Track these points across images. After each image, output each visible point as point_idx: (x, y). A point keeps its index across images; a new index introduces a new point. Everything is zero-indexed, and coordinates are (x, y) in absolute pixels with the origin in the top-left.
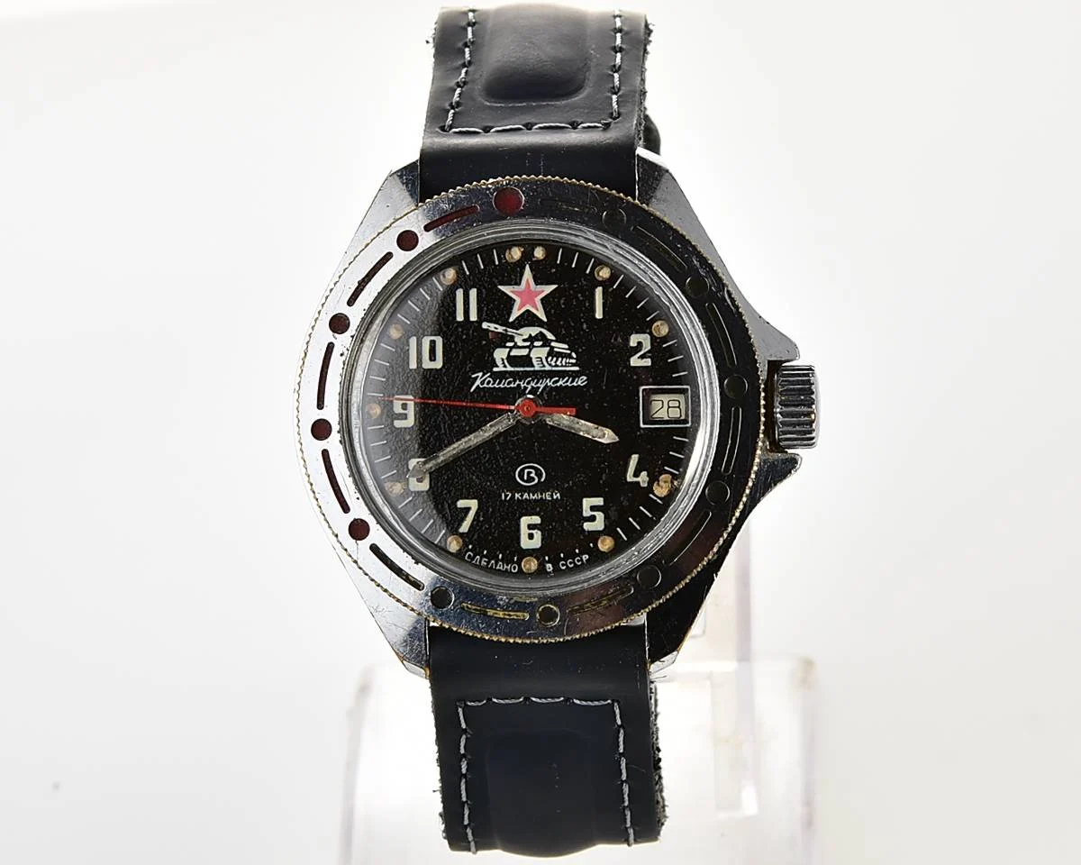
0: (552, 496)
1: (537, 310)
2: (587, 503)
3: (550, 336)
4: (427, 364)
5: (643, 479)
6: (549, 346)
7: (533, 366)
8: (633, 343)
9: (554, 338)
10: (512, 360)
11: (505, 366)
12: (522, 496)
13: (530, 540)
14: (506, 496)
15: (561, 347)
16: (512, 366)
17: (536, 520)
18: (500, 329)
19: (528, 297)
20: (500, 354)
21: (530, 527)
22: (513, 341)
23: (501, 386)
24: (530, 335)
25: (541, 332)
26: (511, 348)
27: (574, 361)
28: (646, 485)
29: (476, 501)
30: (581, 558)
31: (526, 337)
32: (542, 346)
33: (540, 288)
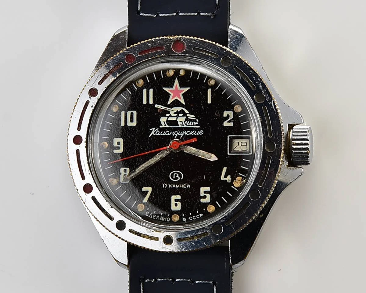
0: (186, 186)
1: (181, 99)
2: (202, 189)
3: (186, 111)
4: (129, 124)
5: (229, 179)
6: (186, 116)
7: (178, 125)
8: (225, 115)
10: (169, 122)
11: (165, 125)
12: (172, 186)
13: (176, 206)
14: (165, 186)
15: (191, 117)
16: (168, 125)
17: (179, 197)
18: (163, 108)
19: (176, 93)
20: (163, 120)
21: (176, 200)
22: (170, 114)
23: (163, 134)
24: (177, 111)
25: (182, 110)
26: (168, 117)
27: (197, 123)
28: (230, 182)
29: (151, 188)
30: (199, 215)
31: (175, 112)
32: (183, 116)
33: (182, 89)
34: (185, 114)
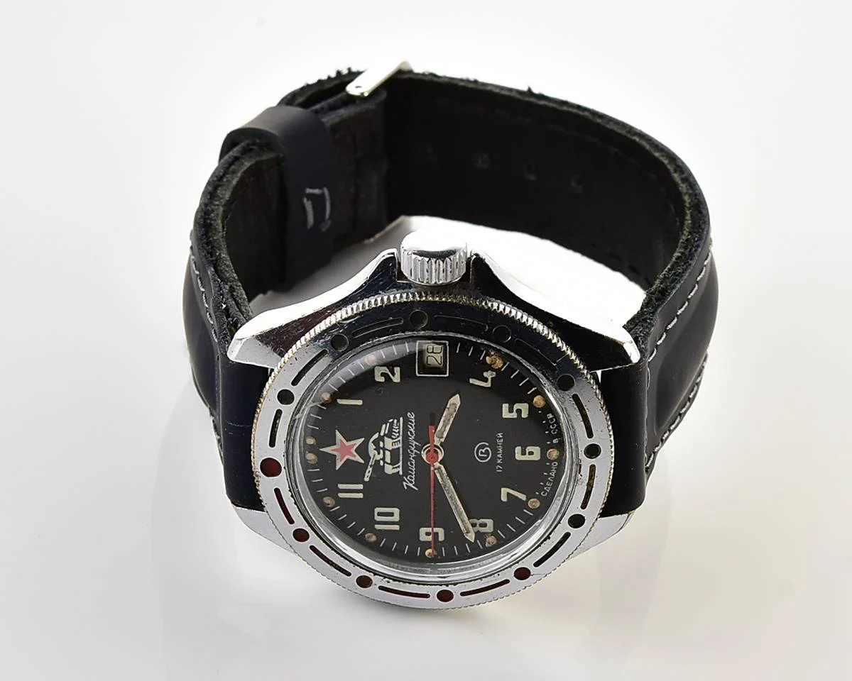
0: (500, 439)
1: (355, 444)
2: (506, 414)
3: (376, 436)
4: (396, 518)
5: (489, 375)
6: (383, 436)
7: (399, 448)
8: (382, 379)
9: (378, 434)
10: (394, 462)
11: (399, 467)
12: (500, 458)
13: (535, 453)
14: (499, 469)
15: (384, 429)
16: (399, 462)
17: (518, 449)
18: (370, 469)
19: (346, 450)
20: (389, 470)
21: (523, 453)
22: (379, 461)
23: (414, 470)
24: (375, 449)
25: (373, 442)
26: (385, 462)
27: (396, 421)
28: (494, 373)
29: (503, 489)
30: (550, 419)
31: (376, 452)
32: (384, 442)
33: (338, 441)
34: (381, 438)
